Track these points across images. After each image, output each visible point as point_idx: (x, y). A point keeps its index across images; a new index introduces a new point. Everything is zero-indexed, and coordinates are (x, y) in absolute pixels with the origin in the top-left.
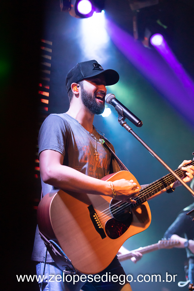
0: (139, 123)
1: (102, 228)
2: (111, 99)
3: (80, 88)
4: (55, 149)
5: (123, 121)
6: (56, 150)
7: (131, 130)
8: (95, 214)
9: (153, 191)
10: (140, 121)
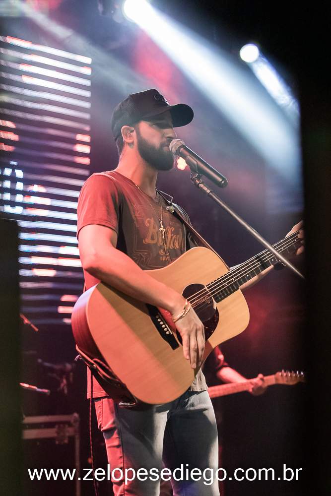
0: (223, 182)
1: (171, 333)
2: (179, 148)
3: (134, 134)
4: (103, 224)
5: (198, 180)
6: (106, 225)
7: (210, 193)
8: (158, 313)
9: (248, 274)
10: (223, 179)
